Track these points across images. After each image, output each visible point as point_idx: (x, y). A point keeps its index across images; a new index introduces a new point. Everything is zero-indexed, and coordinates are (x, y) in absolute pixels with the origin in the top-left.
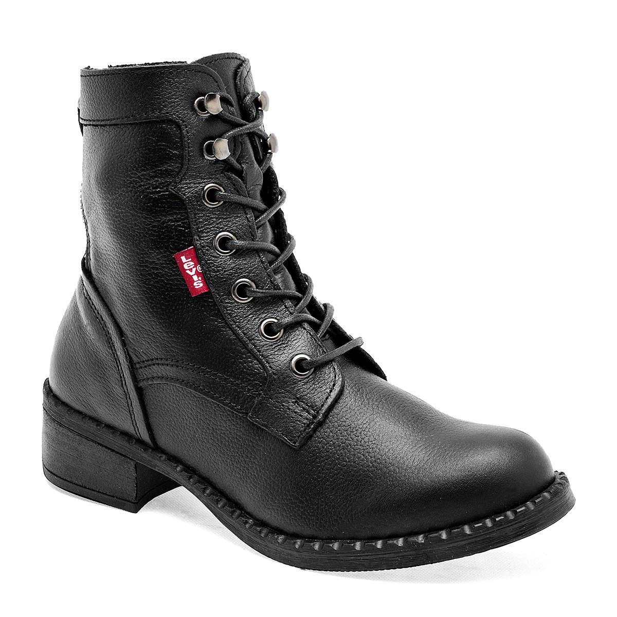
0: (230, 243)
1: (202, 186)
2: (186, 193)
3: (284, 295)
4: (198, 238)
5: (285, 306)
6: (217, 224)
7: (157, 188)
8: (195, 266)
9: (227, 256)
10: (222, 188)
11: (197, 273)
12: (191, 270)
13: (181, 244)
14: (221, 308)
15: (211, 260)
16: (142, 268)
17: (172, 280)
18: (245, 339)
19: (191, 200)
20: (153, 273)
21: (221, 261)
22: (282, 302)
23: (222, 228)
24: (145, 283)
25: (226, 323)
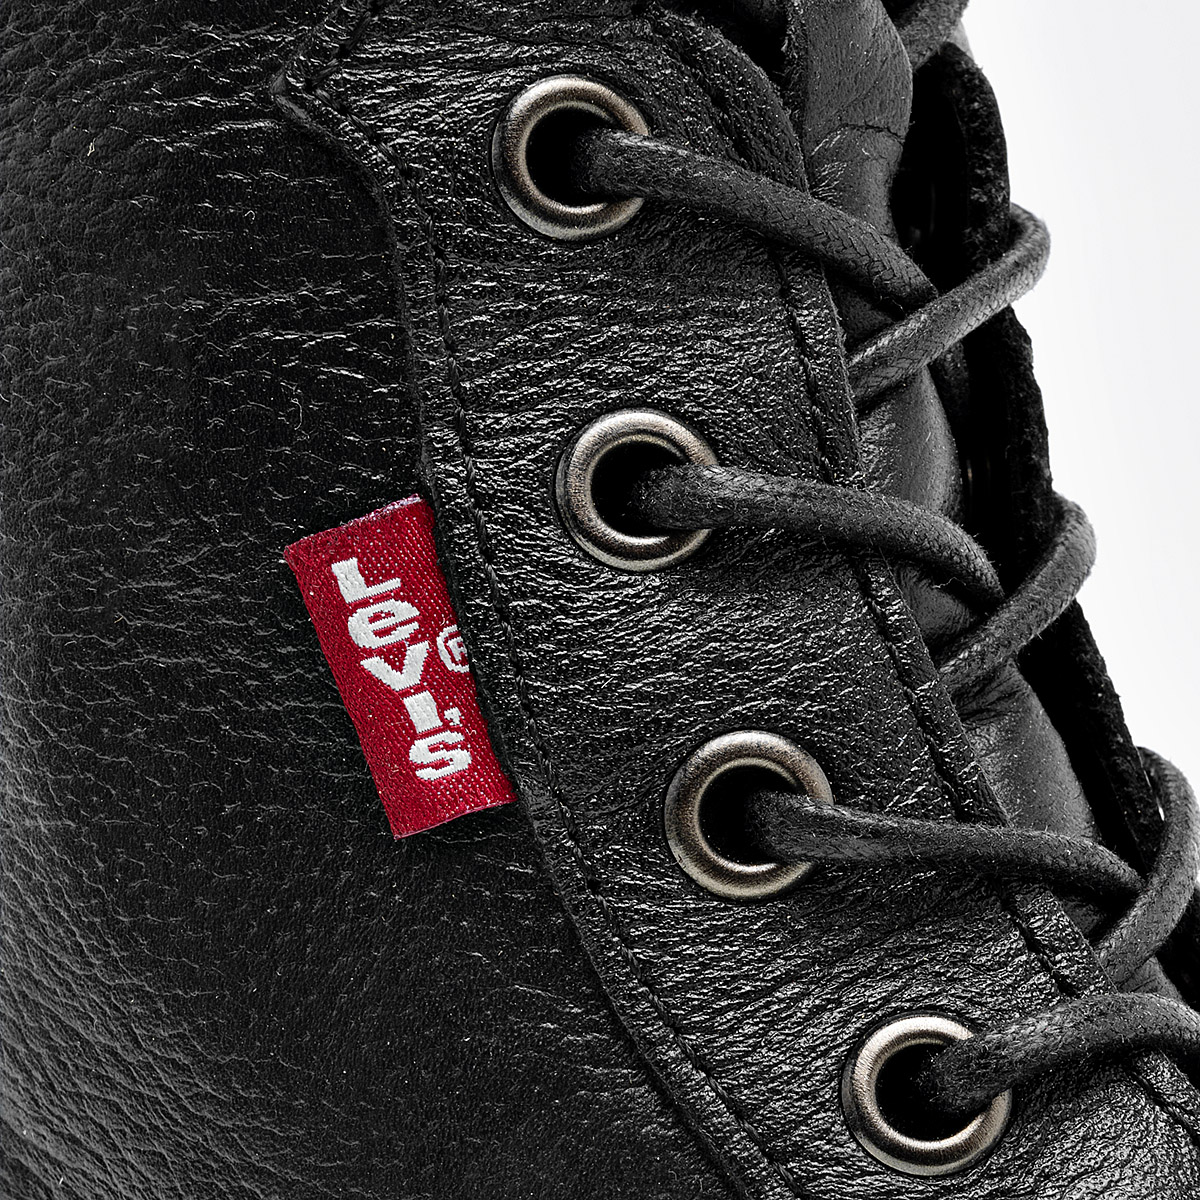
0: (670, 485)
1: (496, 89)
2: (388, 122)
3: (1025, 862)
4: (452, 439)
5: (1028, 935)
6: (593, 352)
7: (193, 90)
8: (427, 630)
9: (645, 573)
10: (632, 115)
11: (434, 676)
12: (395, 656)
13: (342, 478)
14: (589, 927)
15: (534, 593)
16: (74, 637)
17: (271, 723)
18: (741, 1146)
19: (418, 174)
20: (149, 669)
21: (603, 605)
22: (1009, 905)
23: (619, 382)
24: (90, 736)
25: (619, 1032)
